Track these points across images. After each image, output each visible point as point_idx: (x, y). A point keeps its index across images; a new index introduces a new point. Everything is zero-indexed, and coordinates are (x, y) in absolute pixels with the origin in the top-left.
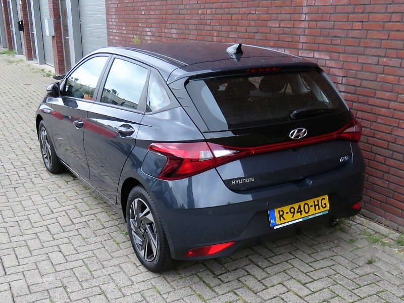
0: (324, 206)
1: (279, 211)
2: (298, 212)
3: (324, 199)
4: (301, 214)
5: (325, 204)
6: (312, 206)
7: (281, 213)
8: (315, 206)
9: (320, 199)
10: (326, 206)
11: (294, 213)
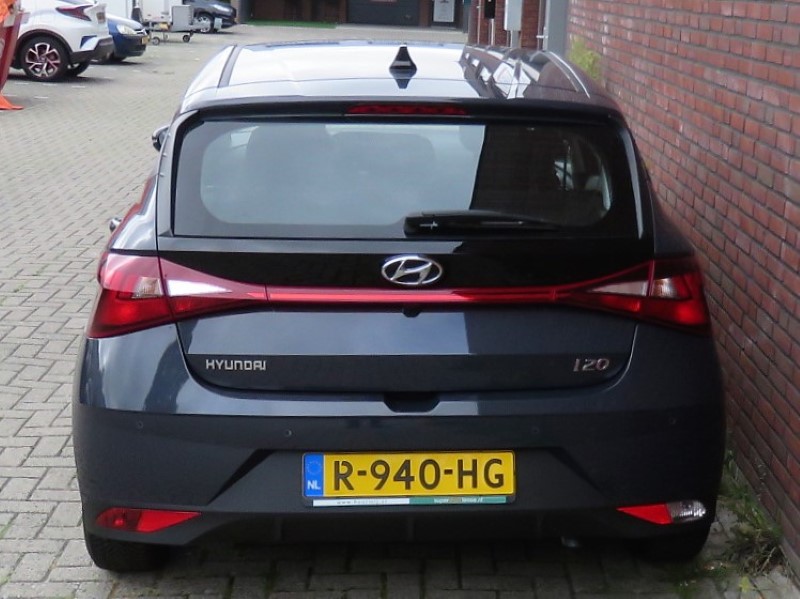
0: (496, 481)
1: (337, 463)
2: (397, 478)
3: (499, 461)
4: (408, 487)
5: (500, 477)
6: (449, 472)
7: (343, 470)
8: (462, 473)
9: (483, 458)
10: (501, 484)
11: (384, 477)
